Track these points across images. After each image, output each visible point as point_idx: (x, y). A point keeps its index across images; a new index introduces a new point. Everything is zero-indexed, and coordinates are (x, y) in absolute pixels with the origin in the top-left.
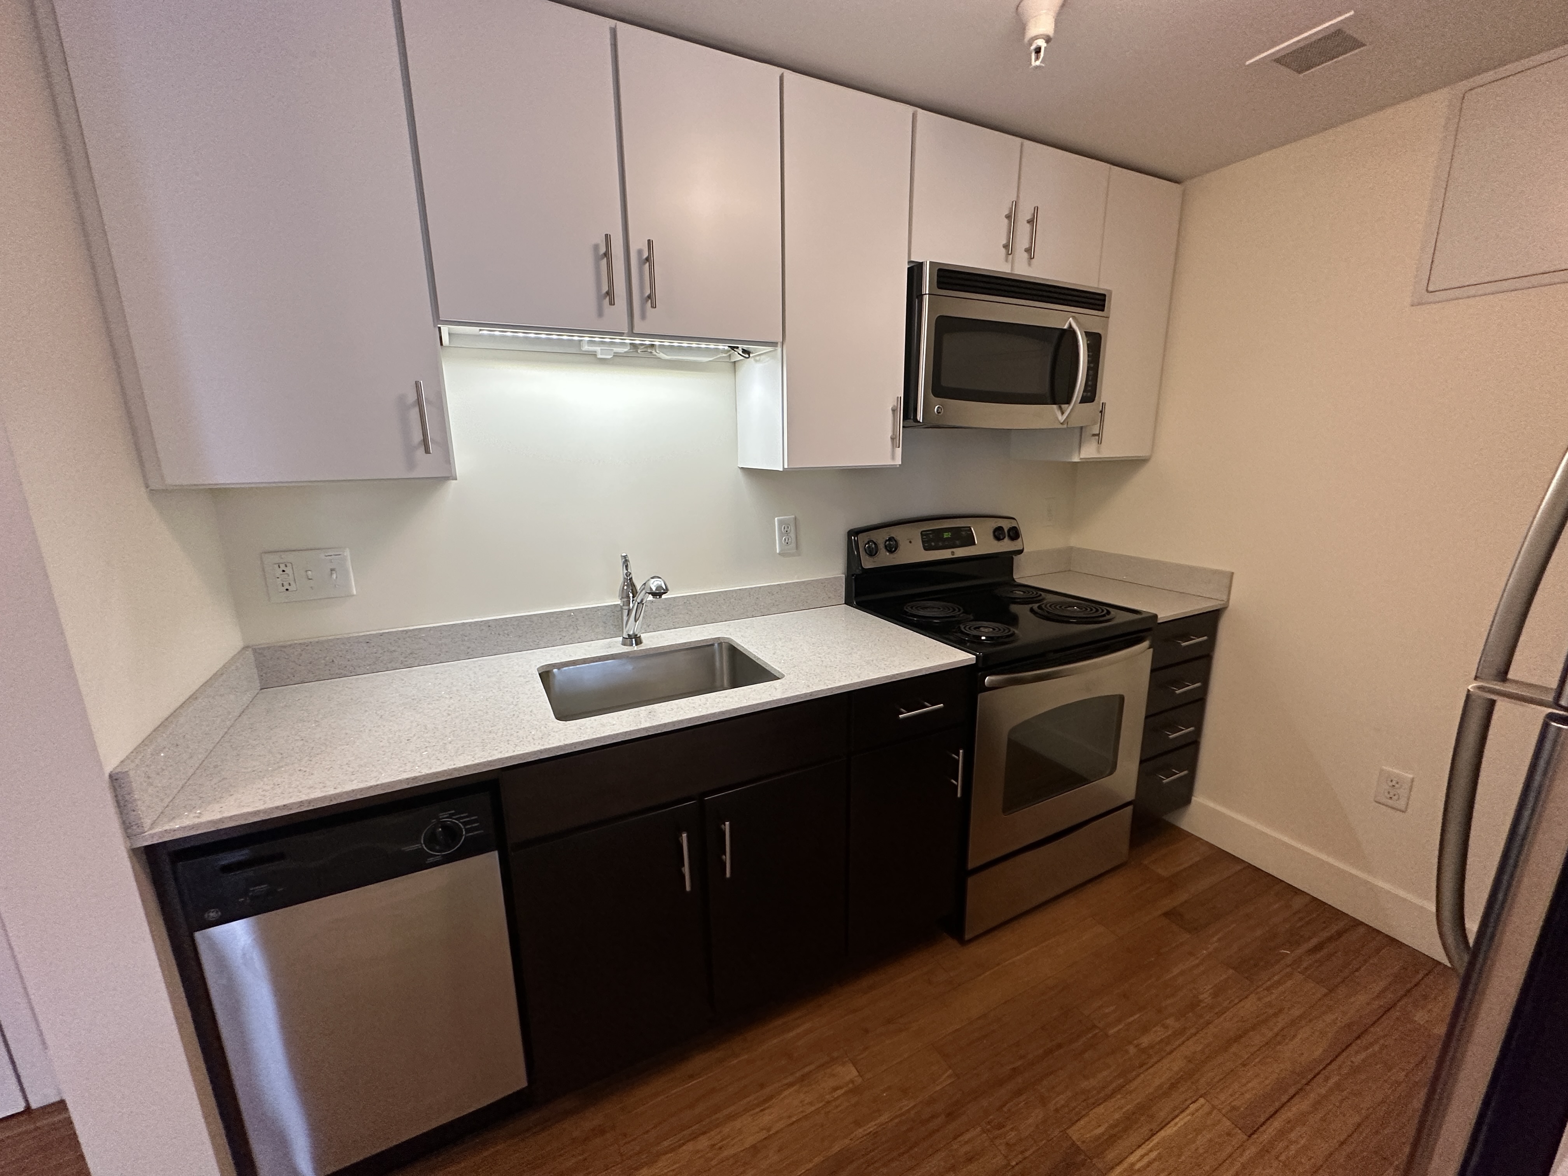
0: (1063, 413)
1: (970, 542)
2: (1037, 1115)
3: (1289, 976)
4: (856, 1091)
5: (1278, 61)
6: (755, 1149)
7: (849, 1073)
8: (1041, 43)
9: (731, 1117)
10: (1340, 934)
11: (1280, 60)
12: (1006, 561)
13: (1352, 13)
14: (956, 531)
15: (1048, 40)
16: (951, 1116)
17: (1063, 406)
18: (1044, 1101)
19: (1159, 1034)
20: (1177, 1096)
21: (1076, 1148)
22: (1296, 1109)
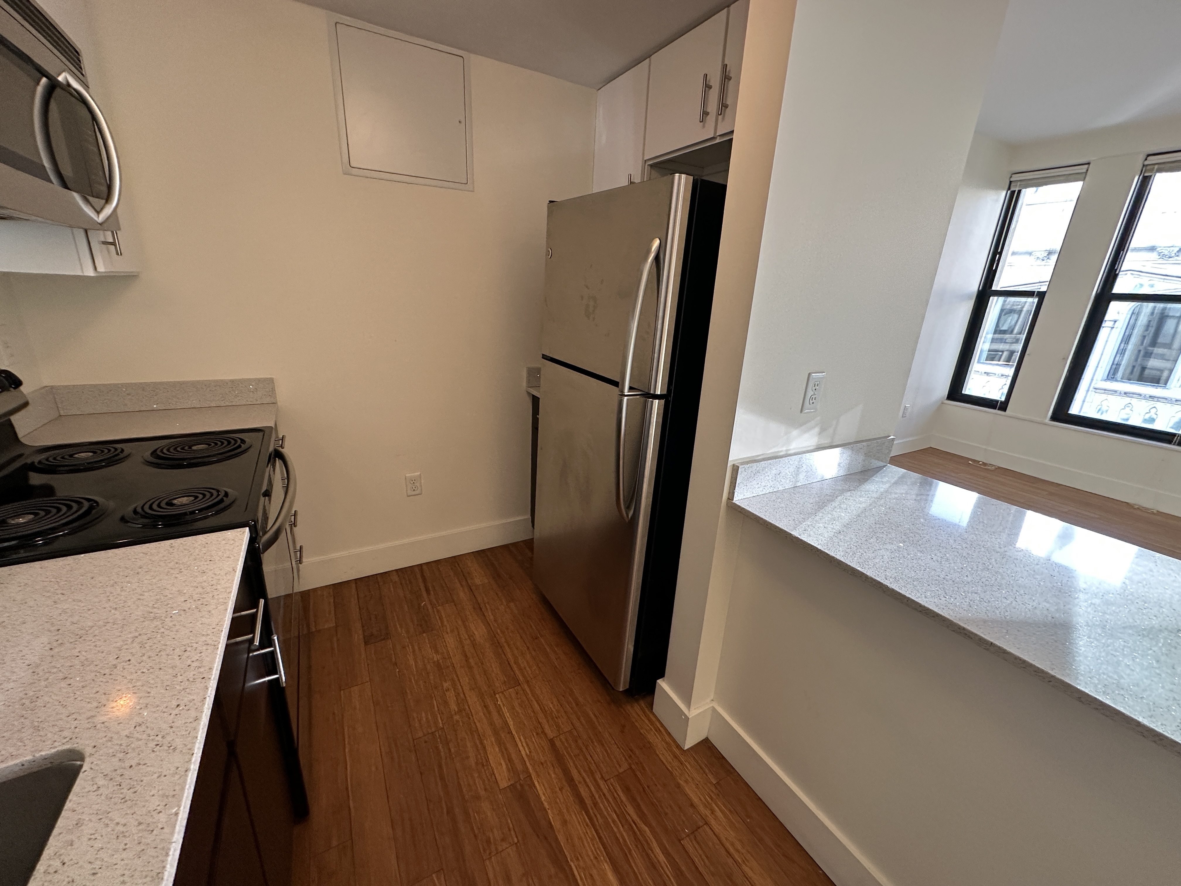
0: (98, 211)
2: (486, 806)
3: (438, 611)
10: (423, 576)
17: (96, 201)
18: (478, 798)
19: (451, 696)
20: (492, 708)
21: (512, 787)
22: (510, 656)
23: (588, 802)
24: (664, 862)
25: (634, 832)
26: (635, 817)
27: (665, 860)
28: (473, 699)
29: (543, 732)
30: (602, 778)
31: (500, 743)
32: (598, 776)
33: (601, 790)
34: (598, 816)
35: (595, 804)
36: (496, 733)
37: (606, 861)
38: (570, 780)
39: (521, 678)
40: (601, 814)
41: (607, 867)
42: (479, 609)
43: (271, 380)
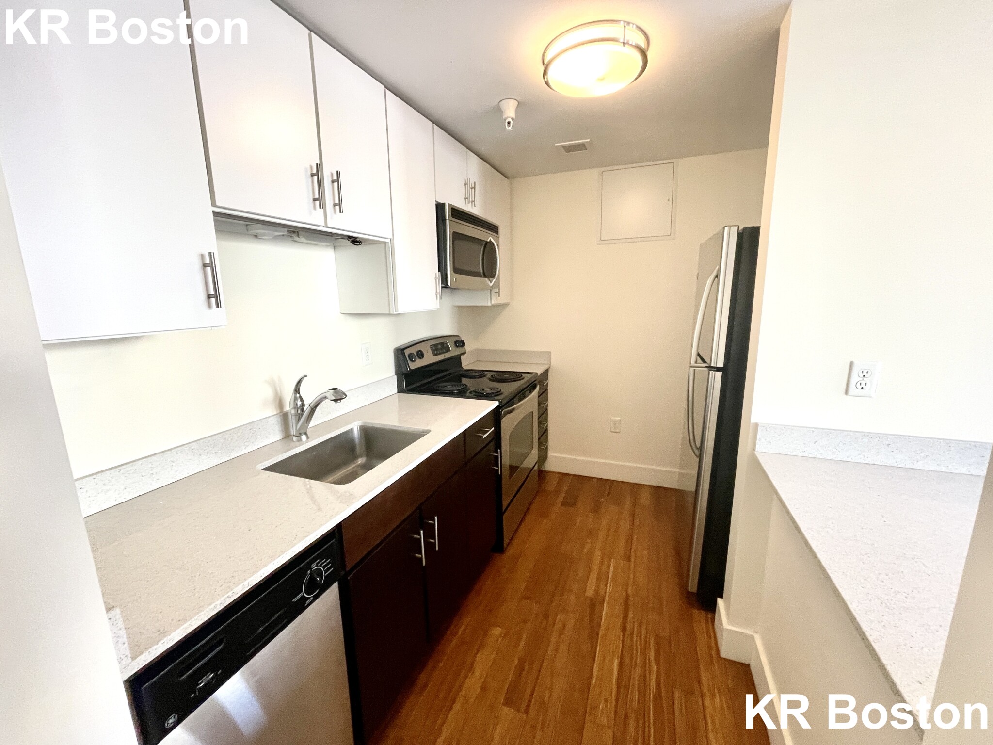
0: (491, 282)
1: (448, 350)
2: (572, 598)
3: (607, 507)
4: (506, 635)
5: (563, 147)
6: (484, 688)
7: (497, 631)
8: (510, 120)
9: (460, 687)
10: (611, 487)
11: (564, 147)
12: (457, 360)
13: (589, 140)
14: (442, 344)
15: (513, 119)
16: (546, 617)
17: (491, 279)
18: (571, 591)
19: (588, 546)
20: (606, 563)
21: (591, 599)
22: (634, 547)
23: (628, 633)
24: (653, 687)
25: (646, 661)
26: (652, 658)
27: (655, 687)
28: (598, 553)
29: (627, 590)
30: (646, 629)
31: (598, 579)
32: (644, 627)
33: (641, 632)
34: (629, 640)
35: (632, 634)
36: (599, 572)
37: (618, 659)
38: (625, 618)
39: (633, 559)
40: (632, 640)
41: (616, 662)
42: (633, 515)
43: (550, 352)
